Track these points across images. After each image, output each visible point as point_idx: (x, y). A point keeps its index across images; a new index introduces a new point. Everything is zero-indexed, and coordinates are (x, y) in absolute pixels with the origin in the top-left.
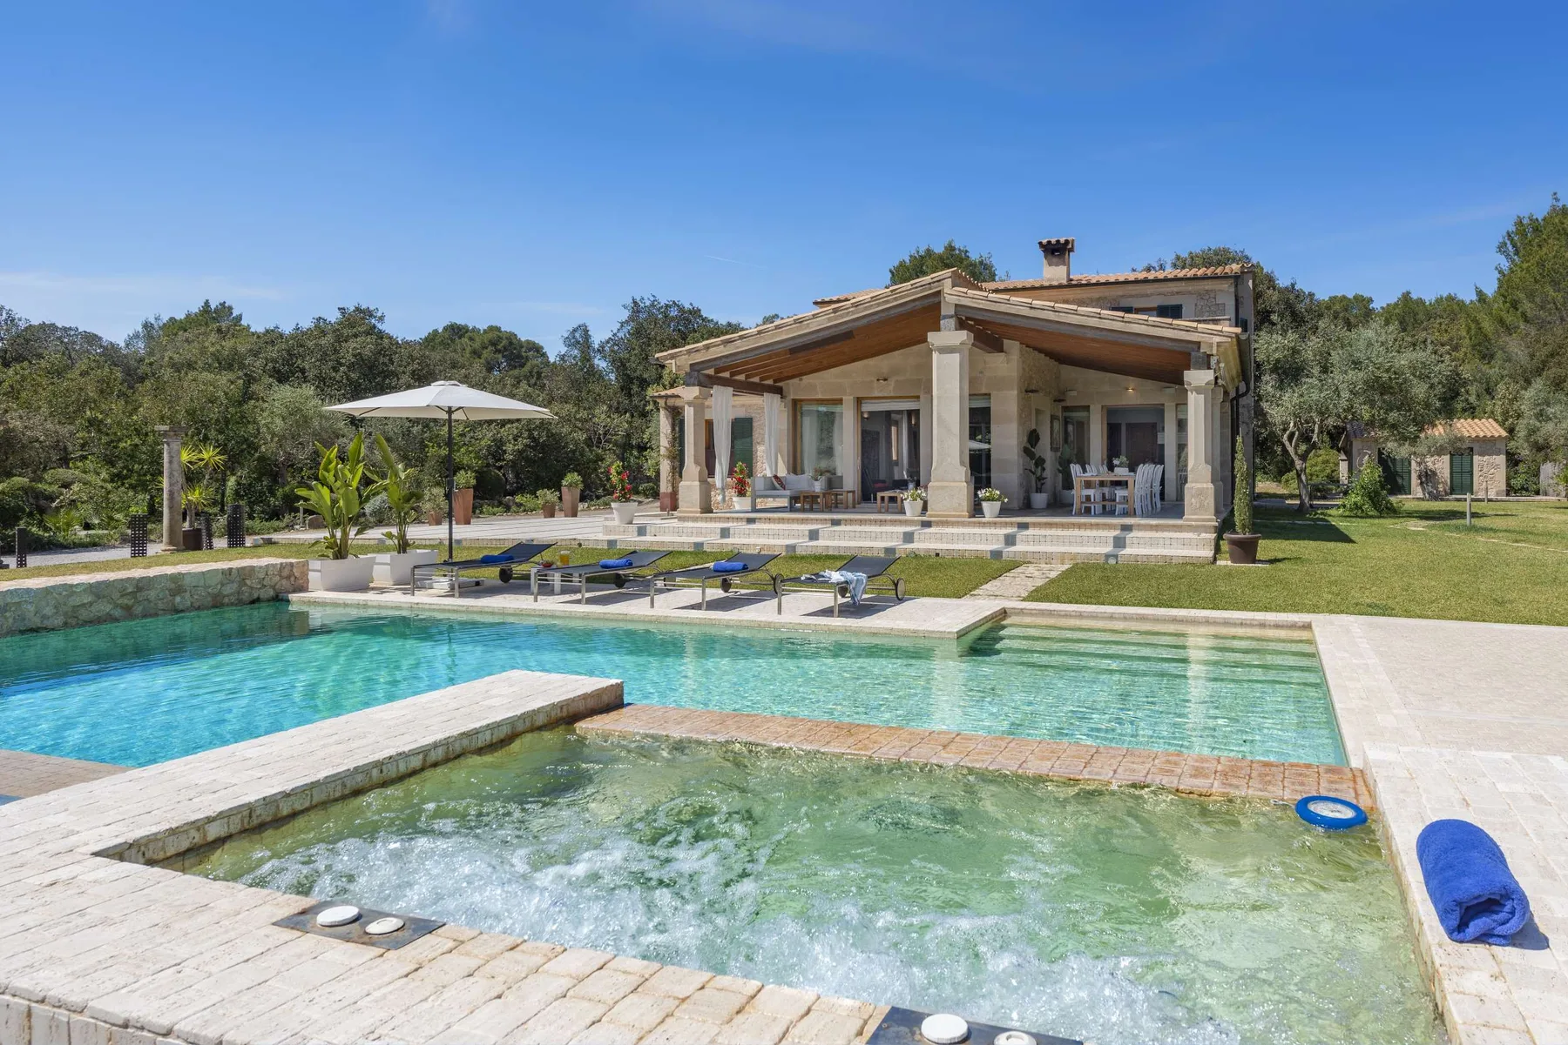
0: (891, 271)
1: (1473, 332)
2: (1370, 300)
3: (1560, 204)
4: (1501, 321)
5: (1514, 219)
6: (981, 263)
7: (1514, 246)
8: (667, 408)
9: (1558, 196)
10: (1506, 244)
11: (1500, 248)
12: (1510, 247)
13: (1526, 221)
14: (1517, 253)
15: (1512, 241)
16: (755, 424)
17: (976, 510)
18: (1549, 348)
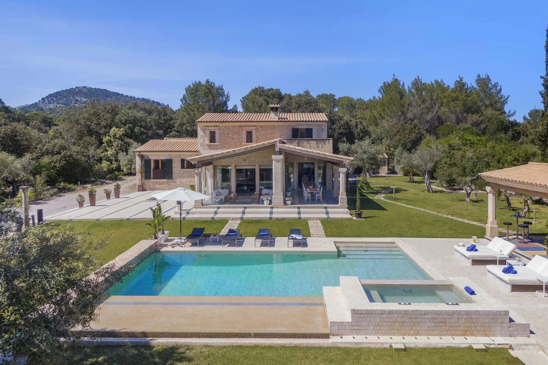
0: (185, 89)
1: (372, 117)
2: (334, 96)
3: (395, 78)
4: (380, 115)
5: (383, 82)
6: (219, 88)
7: (383, 91)
8: (139, 155)
9: (395, 75)
11: (379, 91)
12: (382, 91)
13: (386, 83)
14: (384, 93)
15: (382, 88)
16: (173, 161)
17: (285, 203)
18: (397, 130)
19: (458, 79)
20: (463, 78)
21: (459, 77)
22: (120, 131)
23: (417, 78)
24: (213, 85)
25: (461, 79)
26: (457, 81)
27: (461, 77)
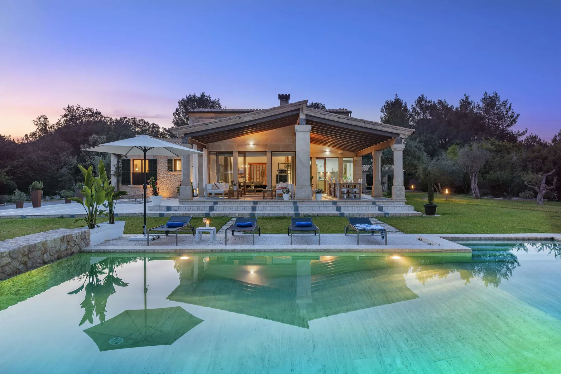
0: (178, 102)
3: (397, 98)
9: (397, 95)
10: (383, 109)
13: (389, 102)
16: (158, 162)
19: (464, 98)
20: (469, 96)
21: (465, 95)
22: (101, 139)
23: (421, 97)
24: (208, 98)
25: (467, 98)
26: (462, 99)
27: (466, 96)
